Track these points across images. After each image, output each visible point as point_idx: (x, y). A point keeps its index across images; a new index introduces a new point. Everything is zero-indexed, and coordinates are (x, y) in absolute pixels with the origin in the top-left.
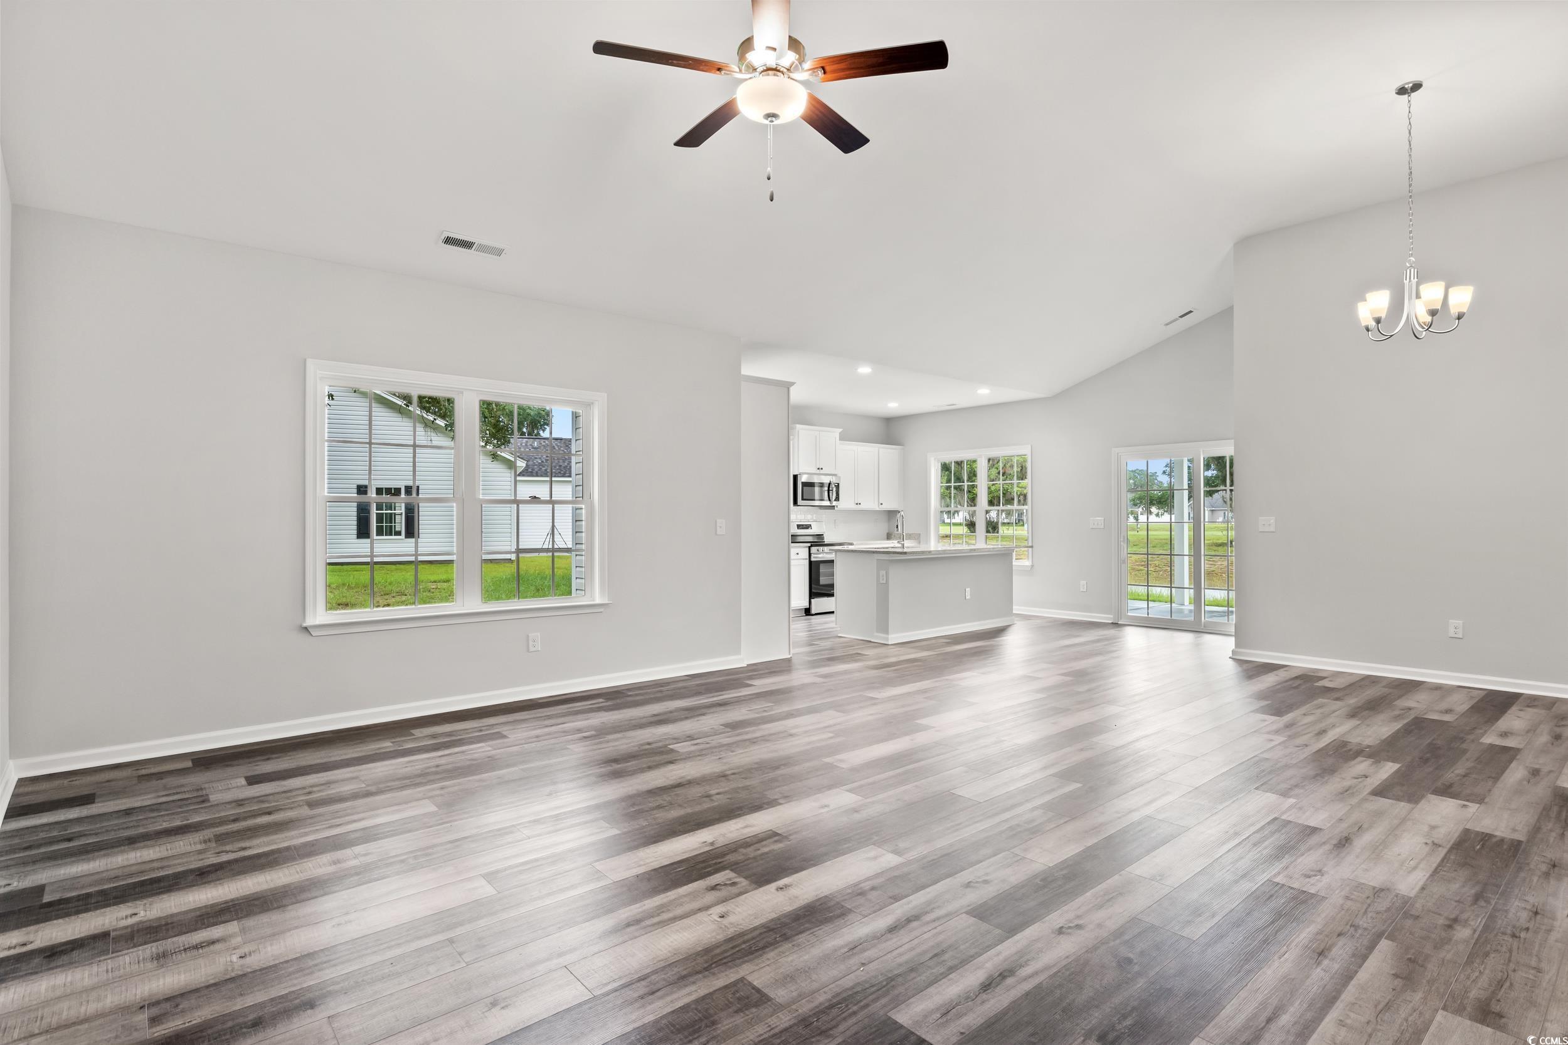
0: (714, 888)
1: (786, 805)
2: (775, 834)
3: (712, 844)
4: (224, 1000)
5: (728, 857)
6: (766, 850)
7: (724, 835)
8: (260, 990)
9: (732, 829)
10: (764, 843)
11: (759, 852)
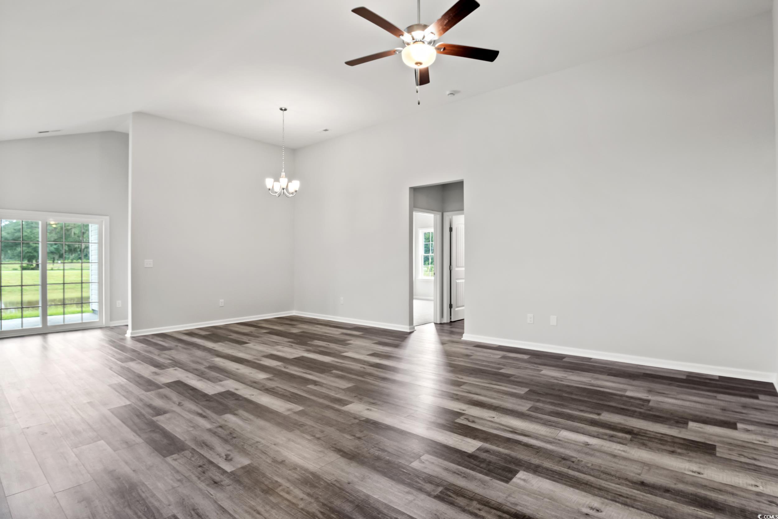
4: (676, 510)
8: (658, 503)
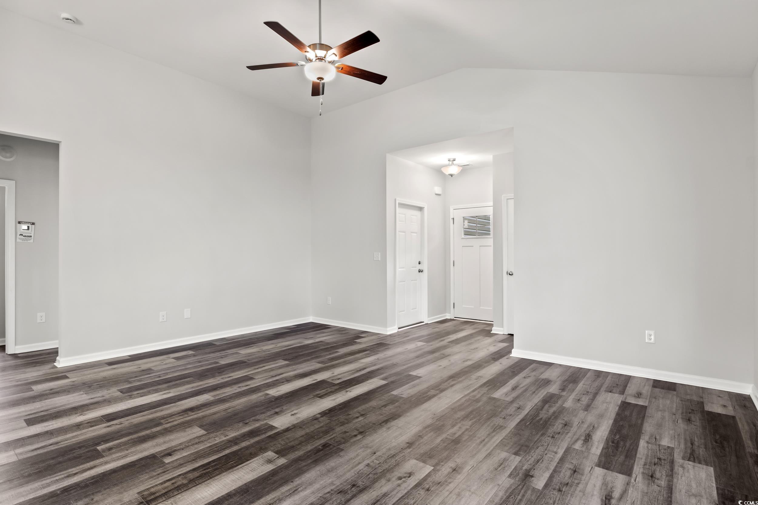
0: (339, 379)
1: (316, 413)
2: (320, 397)
3: (347, 391)
5: (338, 387)
6: (323, 391)
7: (343, 395)
9: (341, 398)
10: (324, 393)
11: (326, 390)
